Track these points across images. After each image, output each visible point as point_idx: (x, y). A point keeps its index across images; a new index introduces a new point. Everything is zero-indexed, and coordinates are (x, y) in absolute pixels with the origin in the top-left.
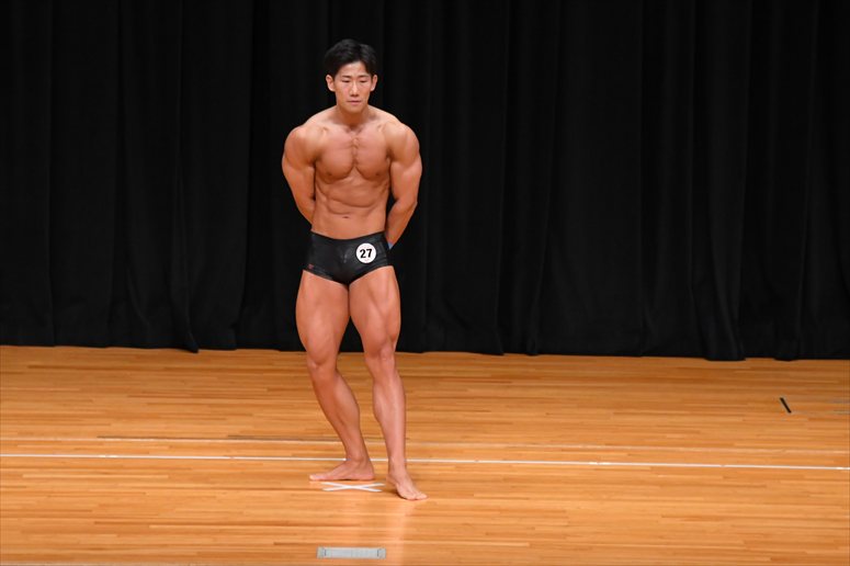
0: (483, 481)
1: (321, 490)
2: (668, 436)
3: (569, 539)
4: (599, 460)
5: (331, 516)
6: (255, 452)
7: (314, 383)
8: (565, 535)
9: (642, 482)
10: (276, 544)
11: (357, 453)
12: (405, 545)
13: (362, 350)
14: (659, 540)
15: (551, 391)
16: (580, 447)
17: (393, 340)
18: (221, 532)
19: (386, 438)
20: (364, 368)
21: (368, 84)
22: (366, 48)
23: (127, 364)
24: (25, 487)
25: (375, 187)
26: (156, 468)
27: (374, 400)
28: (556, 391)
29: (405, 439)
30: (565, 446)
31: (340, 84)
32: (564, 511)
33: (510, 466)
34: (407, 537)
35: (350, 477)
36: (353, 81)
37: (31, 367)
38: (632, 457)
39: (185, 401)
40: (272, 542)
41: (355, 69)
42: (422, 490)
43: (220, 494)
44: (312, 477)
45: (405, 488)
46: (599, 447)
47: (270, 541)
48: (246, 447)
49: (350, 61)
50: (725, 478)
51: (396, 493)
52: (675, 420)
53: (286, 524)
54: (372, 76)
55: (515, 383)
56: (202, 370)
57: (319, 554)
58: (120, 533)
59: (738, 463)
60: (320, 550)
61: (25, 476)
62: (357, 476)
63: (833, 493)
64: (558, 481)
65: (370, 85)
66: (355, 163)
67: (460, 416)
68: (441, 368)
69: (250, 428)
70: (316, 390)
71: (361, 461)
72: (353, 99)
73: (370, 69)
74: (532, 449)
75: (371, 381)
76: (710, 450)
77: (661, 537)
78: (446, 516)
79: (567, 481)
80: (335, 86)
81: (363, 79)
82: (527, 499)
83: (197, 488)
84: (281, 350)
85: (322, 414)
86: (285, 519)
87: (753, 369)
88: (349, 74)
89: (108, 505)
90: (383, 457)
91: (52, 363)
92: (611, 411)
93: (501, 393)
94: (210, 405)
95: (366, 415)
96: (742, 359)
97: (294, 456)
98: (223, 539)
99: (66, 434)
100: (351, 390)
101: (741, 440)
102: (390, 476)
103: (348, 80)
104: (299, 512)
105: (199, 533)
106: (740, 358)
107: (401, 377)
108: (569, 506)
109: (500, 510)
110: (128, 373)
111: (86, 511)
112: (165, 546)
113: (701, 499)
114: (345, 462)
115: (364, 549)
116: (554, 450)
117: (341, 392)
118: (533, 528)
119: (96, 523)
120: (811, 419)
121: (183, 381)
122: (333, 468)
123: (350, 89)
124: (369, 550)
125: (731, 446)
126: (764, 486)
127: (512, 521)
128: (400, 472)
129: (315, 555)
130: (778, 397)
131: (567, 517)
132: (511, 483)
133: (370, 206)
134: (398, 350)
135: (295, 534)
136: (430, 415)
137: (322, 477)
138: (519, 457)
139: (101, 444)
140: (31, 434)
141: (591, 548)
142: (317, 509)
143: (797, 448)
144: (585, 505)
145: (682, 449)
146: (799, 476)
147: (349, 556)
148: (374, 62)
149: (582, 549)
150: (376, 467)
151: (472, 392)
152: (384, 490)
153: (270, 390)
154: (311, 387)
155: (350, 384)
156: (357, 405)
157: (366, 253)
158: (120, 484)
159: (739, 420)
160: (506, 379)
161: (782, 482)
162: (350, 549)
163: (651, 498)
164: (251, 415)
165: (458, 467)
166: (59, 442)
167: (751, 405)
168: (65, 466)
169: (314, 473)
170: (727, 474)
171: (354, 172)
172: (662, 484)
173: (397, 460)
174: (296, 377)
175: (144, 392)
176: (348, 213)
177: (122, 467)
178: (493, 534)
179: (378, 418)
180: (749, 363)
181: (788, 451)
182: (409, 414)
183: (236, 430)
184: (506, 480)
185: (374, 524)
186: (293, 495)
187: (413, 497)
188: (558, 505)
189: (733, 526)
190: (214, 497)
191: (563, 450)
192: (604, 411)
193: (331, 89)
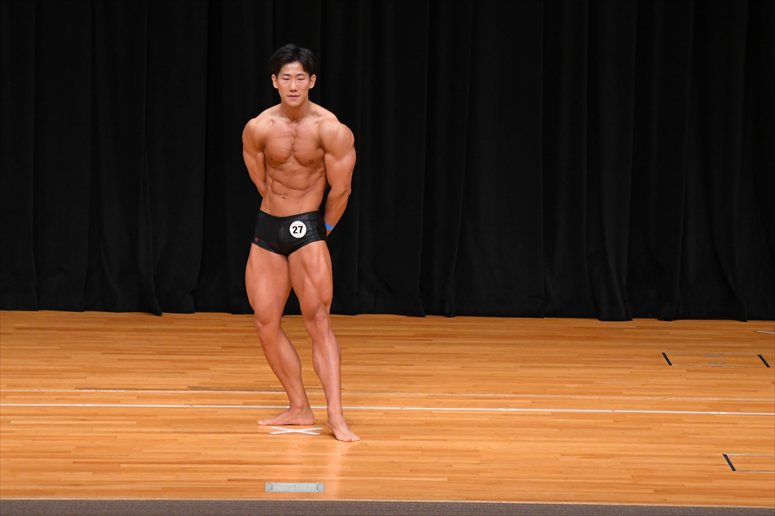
0: (408, 425)
1: (267, 433)
2: (567, 385)
3: (481, 475)
4: (507, 406)
5: (277, 456)
6: (209, 401)
7: (261, 341)
8: (479, 472)
9: (544, 426)
10: (229, 480)
11: (299, 401)
12: (342, 481)
13: (301, 314)
14: (557, 475)
15: (465, 348)
16: (491, 395)
17: (326, 304)
18: (183, 470)
19: (325, 388)
20: (303, 329)
21: (306, 82)
22: (305, 52)
23: (102, 326)
24: (13, 432)
25: (311, 173)
26: (125, 415)
27: (313, 356)
28: (469, 348)
29: (341, 389)
30: (478, 395)
31: (281, 81)
32: (477, 451)
33: (431, 412)
34: (343, 474)
35: (293, 422)
36: (293, 79)
37: (18, 328)
38: (535, 404)
39: (151, 357)
40: (226, 478)
41: (294, 68)
42: (356, 434)
43: (180, 437)
44: (260, 422)
45: (342, 431)
46: (507, 396)
47: (224, 477)
48: (203, 397)
49: (290, 61)
50: (615, 421)
51: (333, 436)
52: (572, 371)
53: (238, 463)
54: (310, 75)
55: (435, 341)
56: (164, 330)
57: (267, 489)
58: (95, 472)
59: (626, 408)
60: (268, 486)
61: (13, 422)
62: (300, 421)
63: (707, 434)
64: (473, 424)
65: (308, 82)
66: (293, 150)
67: (387, 369)
68: (370, 328)
69: (208, 380)
70: (263, 347)
71: (302, 408)
72: (293, 94)
73: (308, 68)
74: (451, 398)
75: (309, 339)
76: (602, 398)
77: (561, 473)
78: (375, 455)
79: (480, 425)
80: (278, 85)
81: (301, 77)
82: (445, 440)
83: (161, 432)
84: (233, 313)
85: (269, 368)
86: (239, 459)
87: (639, 328)
88: (289, 73)
89: (85, 447)
90: (323, 405)
91: (35, 325)
92: (518, 365)
93: (423, 349)
94: (173, 361)
95: (308, 369)
96: (630, 319)
97: (244, 404)
98: (184, 476)
99: (48, 386)
100: (294, 348)
101: (629, 389)
102: (329, 421)
103: (288, 77)
104: (249, 453)
105: (164, 471)
106: (628, 318)
107: (336, 336)
108: (480, 446)
109: (424, 450)
110: (102, 333)
111: (66, 452)
112: (133, 482)
113: (595, 439)
114: (288, 410)
115: (305, 485)
116: (469, 398)
117: (285, 349)
118: (451, 466)
119: (75, 463)
120: (688, 371)
121: (148, 340)
122: (279, 415)
123: (290, 86)
124: (310, 485)
125: (621, 394)
126: (649, 429)
127: (434, 460)
128: (337, 418)
129: (263, 490)
130: (660, 352)
131: (480, 456)
132: (430, 427)
133: (306, 189)
134: (332, 312)
135: (245, 471)
136: (363, 368)
137: (269, 422)
138: (439, 404)
139: (78, 394)
140: (18, 386)
141: (500, 482)
142: (265, 449)
143: (677, 396)
144: (496, 446)
145: (578, 397)
146: (678, 419)
147: (292, 490)
148: (311, 63)
149: (491, 484)
150: (315, 413)
151: (398, 348)
152: (323, 433)
153: (224, 347)
154: (259, 345)
155: (293, 342)
156: (299, 360)
157: (298, 229)
158: (95, 429)
159: (628, 371)
160: (427, 337)
161: (665, 425)
162: (293, 484)
163: (553, 439)
164: (208, 369)
165: (386, 413)
166: (43, 393)
167: (637, 359)
168: (46, 413)
169: (263, 420)
170: (616, 418)
171: (292, 158)
172: (561, 427)
173: (335, 407)
174: (247, 337)
175: (115, 350)
176: (286, 194)
177: (96, 415)
178: (417, 471)
179: (317, 371)
180: (636, 322)
181: (669, 399)
182: (343, 368)
183: (195, 382)
184: (428, 424)
185: (314, 463)
186: (244, 438)
187: (349, 438)
188: (471, 446)
189: (622, 463)
190: (176, 440)
191: (476, 398)
192: (511, 365)
193: (275, 86)
